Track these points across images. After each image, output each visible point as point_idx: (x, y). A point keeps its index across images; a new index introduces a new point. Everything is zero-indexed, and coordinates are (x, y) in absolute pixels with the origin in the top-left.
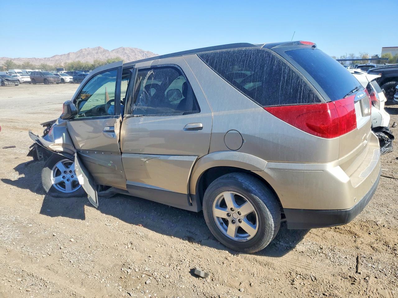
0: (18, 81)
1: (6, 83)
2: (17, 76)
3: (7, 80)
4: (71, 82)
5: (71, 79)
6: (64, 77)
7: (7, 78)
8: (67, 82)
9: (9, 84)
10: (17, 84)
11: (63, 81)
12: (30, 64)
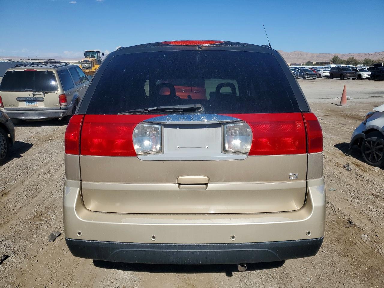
0: (316, 75)
1: (306, 76)
2: (320, 71)
3: (308, 74)
4: (368, 79)
5: (369, 75)
6: (361, 73)
7: (307, 72)
8: (364, 78)
9: (308, 78)
10: (314, 77)
11: (360, 77)
12: (354, 59)
